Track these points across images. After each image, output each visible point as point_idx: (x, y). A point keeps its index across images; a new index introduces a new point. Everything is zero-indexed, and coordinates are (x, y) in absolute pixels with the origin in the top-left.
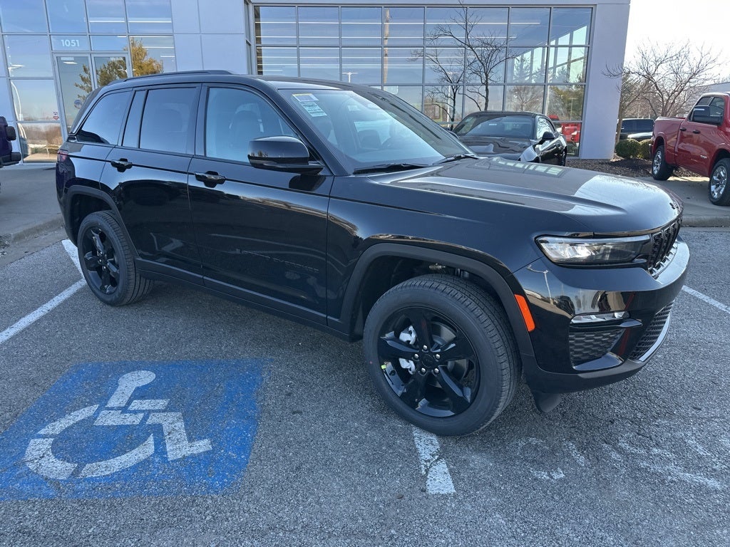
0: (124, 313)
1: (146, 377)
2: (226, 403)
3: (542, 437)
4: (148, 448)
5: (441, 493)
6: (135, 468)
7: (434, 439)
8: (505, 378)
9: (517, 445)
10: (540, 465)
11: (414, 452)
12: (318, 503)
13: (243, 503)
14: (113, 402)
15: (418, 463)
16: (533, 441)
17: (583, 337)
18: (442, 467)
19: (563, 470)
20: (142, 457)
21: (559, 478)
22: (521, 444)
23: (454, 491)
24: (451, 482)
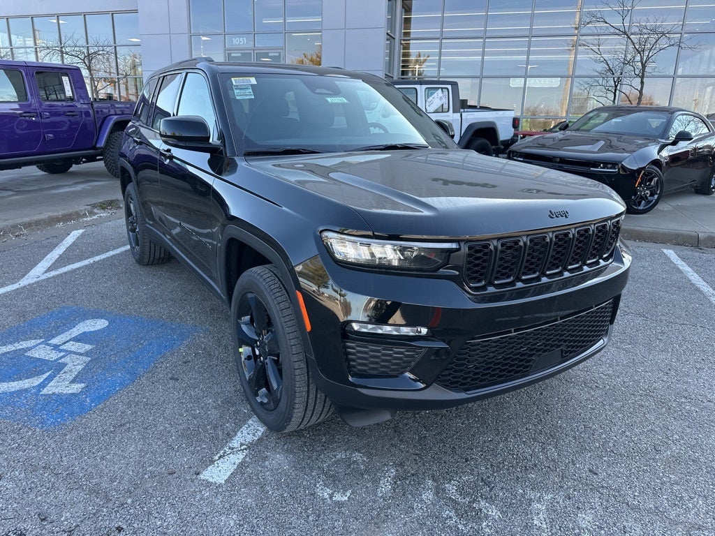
0: (143, 271)
1: (101, 324)
2: (131, 359)
3: (370, 455)
4: (36, 381)
5: (211, 480)
6: (12, 394)
7: (262, 429)
8: (298, 378)
9: (335, 456)
10: (334, 481)
11: (230, 436)
12: (102, 458)
13: (49, 442)
14: (55, 341)
15: (222, 447)
16: (357, 456)
17: (368, 348)
18: (238, 458)
19: (353, 493)
20: (27, 386)
21: (339, 499)
22: (341, 455)
23: (223, 482)
24: (229, 473)
